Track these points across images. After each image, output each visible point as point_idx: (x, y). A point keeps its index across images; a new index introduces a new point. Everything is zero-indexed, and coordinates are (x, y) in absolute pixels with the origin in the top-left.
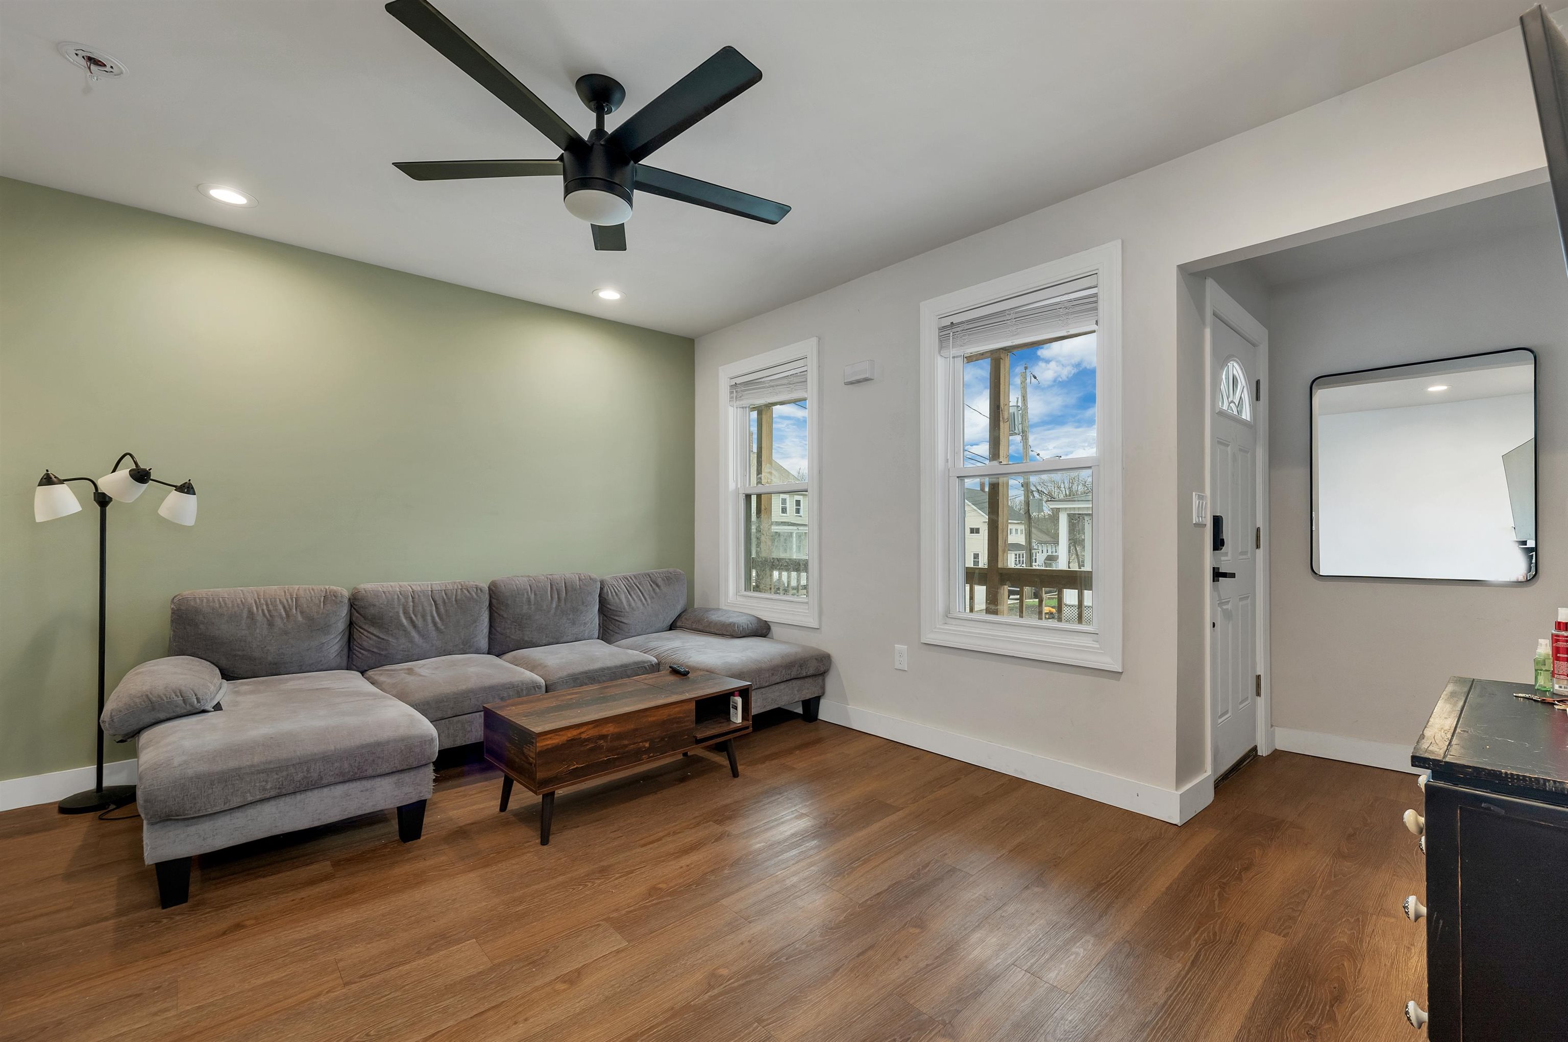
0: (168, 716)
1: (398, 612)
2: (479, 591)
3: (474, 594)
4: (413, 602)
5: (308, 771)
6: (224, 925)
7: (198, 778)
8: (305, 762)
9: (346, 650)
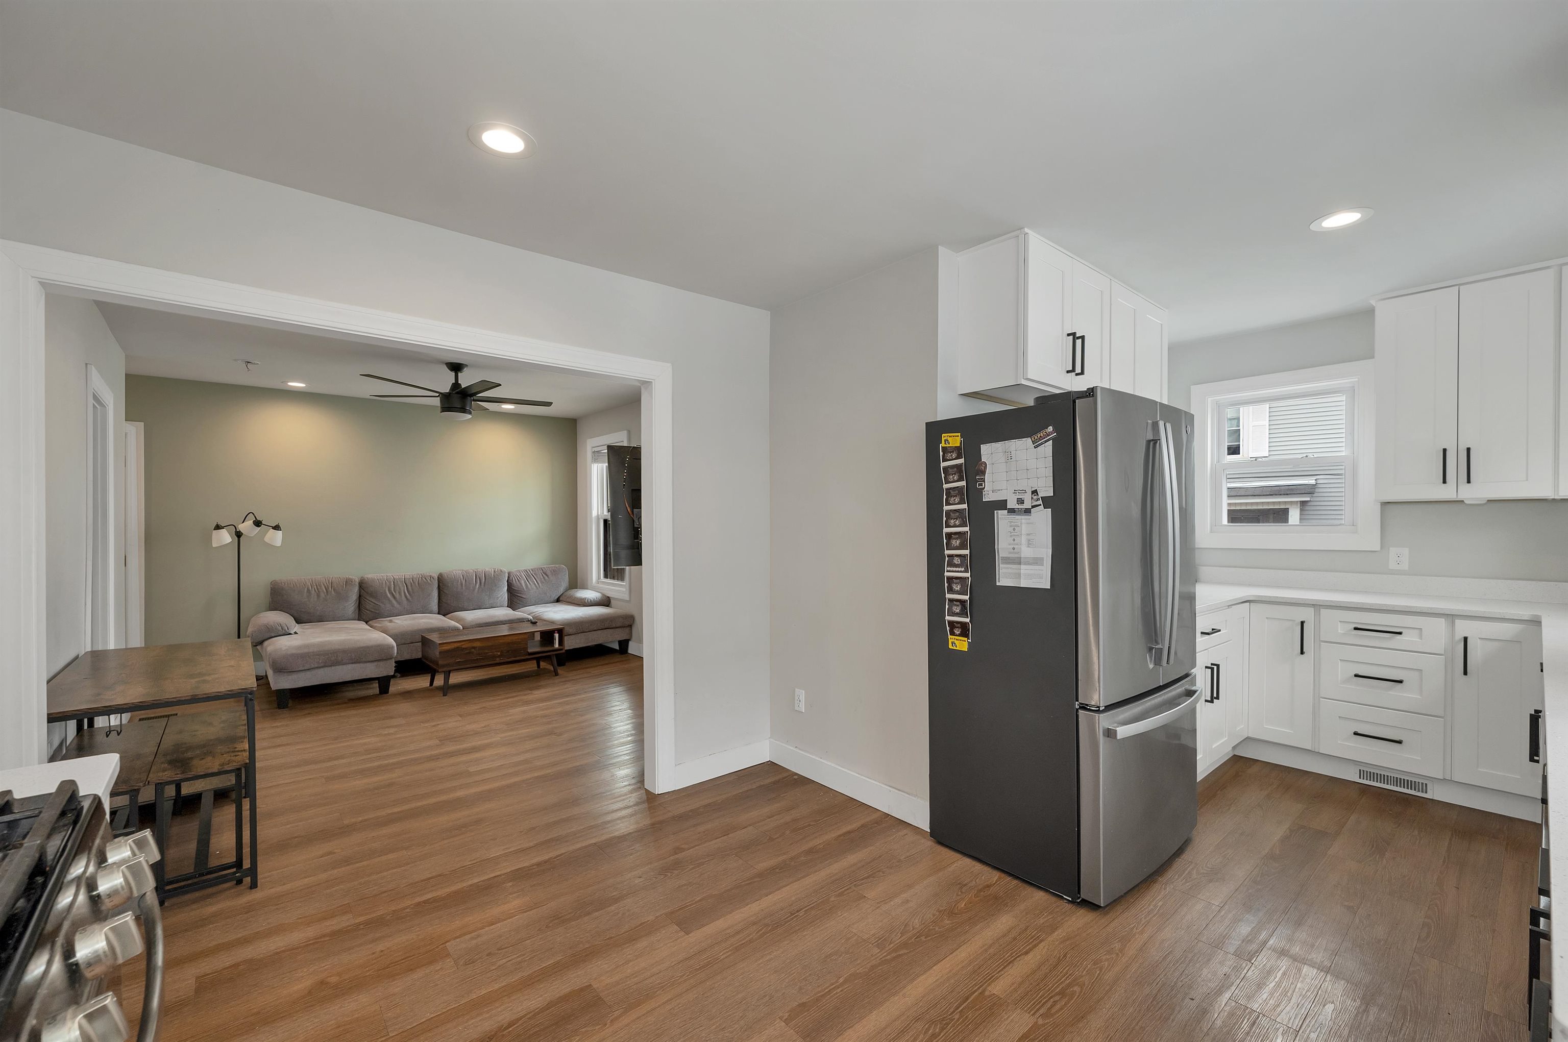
0: (276, 635)
1: (385, 590)
2: (432, 579)
3: (429, 581)
4: (394, 584)
5: (337, 656)
6: (304, 713)
7: (293, 655)
8: (335, 652)
9: (357, 611)
